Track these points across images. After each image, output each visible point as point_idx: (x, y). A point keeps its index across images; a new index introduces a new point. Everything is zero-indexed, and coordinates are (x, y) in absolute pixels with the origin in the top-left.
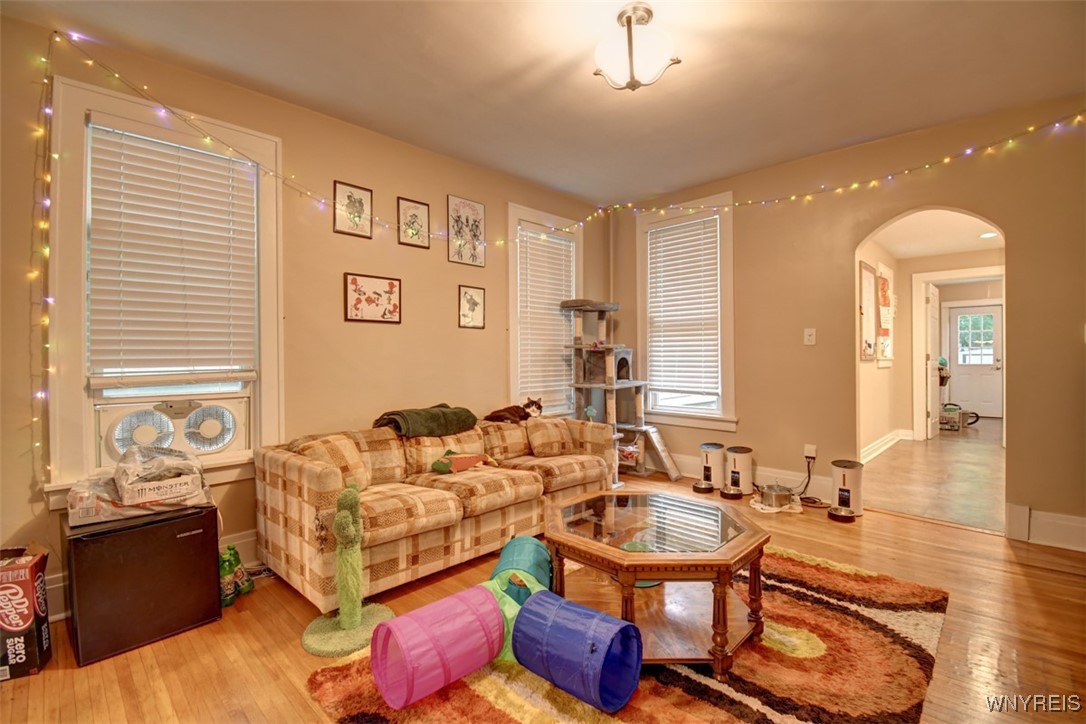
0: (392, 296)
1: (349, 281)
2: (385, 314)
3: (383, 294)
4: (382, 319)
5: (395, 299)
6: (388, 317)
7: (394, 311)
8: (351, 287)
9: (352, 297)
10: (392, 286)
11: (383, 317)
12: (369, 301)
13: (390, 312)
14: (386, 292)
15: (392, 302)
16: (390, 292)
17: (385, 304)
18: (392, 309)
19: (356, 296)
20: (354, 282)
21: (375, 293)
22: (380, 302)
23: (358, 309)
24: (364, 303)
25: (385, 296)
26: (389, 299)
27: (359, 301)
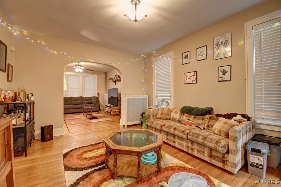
0: (194, 76)
1: (185, 75)
2: (193, 81)
3: (192, 76)
4: (192, 83)
5: (195, 77)
6: (194, 82)
7: (195, 80)
8: (185, 76)
9: (185, 78)
10: (194, 73)
11: (192, 82)
12: (189, 78)
13: (194, 80)
14: (193, 75)
15: (195, 78)
16: (194, 75)
17: (193, 79)
18: (194, 79)
19: (186, 78)
20: (186, 75)
21: (190, 76)
22: (191, 78)
23: (186, 81)
24: (188, 79)
25: (193, 77)
26: (194, 77)
27: (187, 79)
